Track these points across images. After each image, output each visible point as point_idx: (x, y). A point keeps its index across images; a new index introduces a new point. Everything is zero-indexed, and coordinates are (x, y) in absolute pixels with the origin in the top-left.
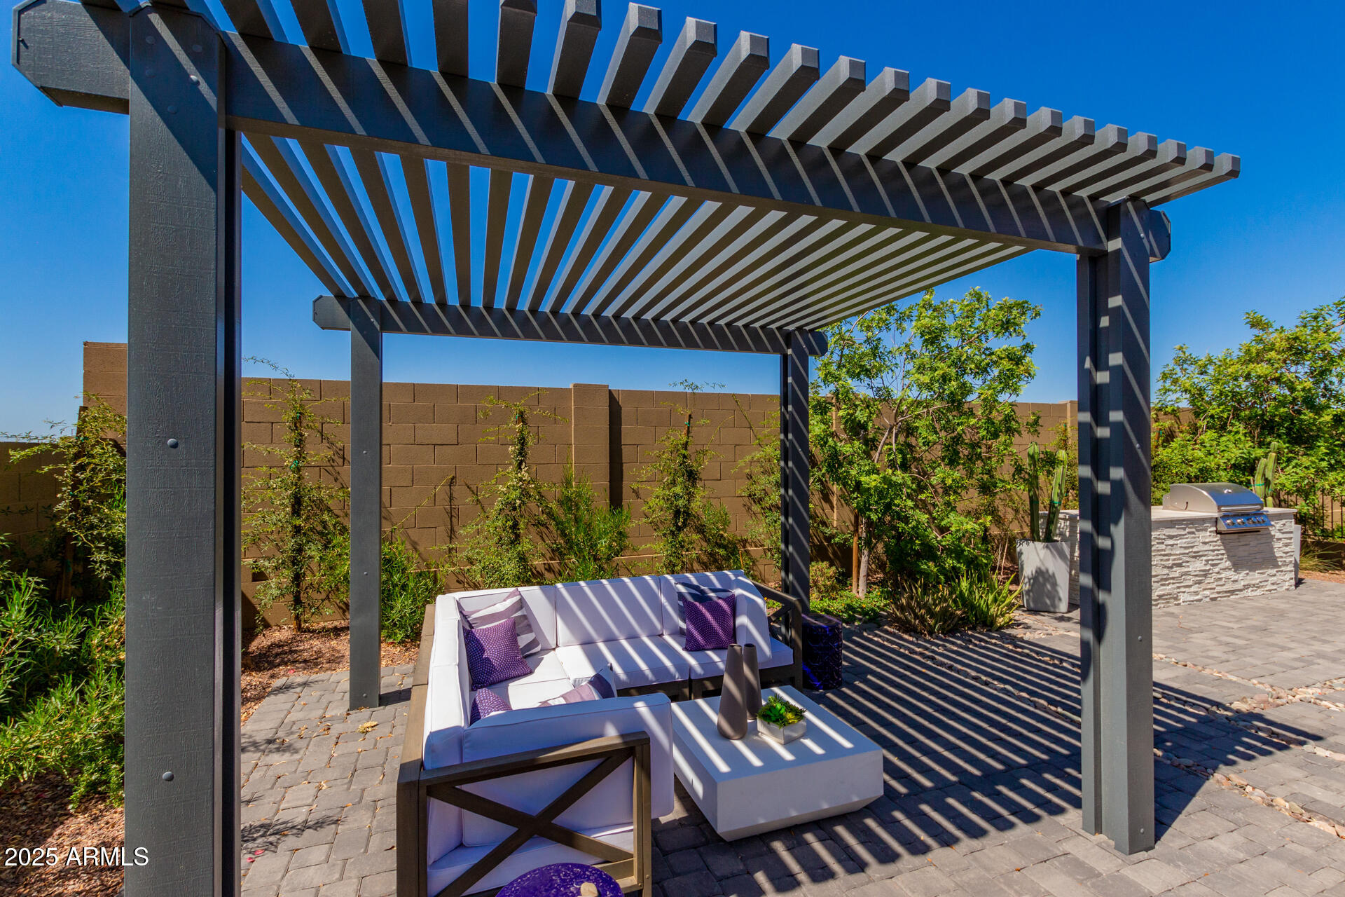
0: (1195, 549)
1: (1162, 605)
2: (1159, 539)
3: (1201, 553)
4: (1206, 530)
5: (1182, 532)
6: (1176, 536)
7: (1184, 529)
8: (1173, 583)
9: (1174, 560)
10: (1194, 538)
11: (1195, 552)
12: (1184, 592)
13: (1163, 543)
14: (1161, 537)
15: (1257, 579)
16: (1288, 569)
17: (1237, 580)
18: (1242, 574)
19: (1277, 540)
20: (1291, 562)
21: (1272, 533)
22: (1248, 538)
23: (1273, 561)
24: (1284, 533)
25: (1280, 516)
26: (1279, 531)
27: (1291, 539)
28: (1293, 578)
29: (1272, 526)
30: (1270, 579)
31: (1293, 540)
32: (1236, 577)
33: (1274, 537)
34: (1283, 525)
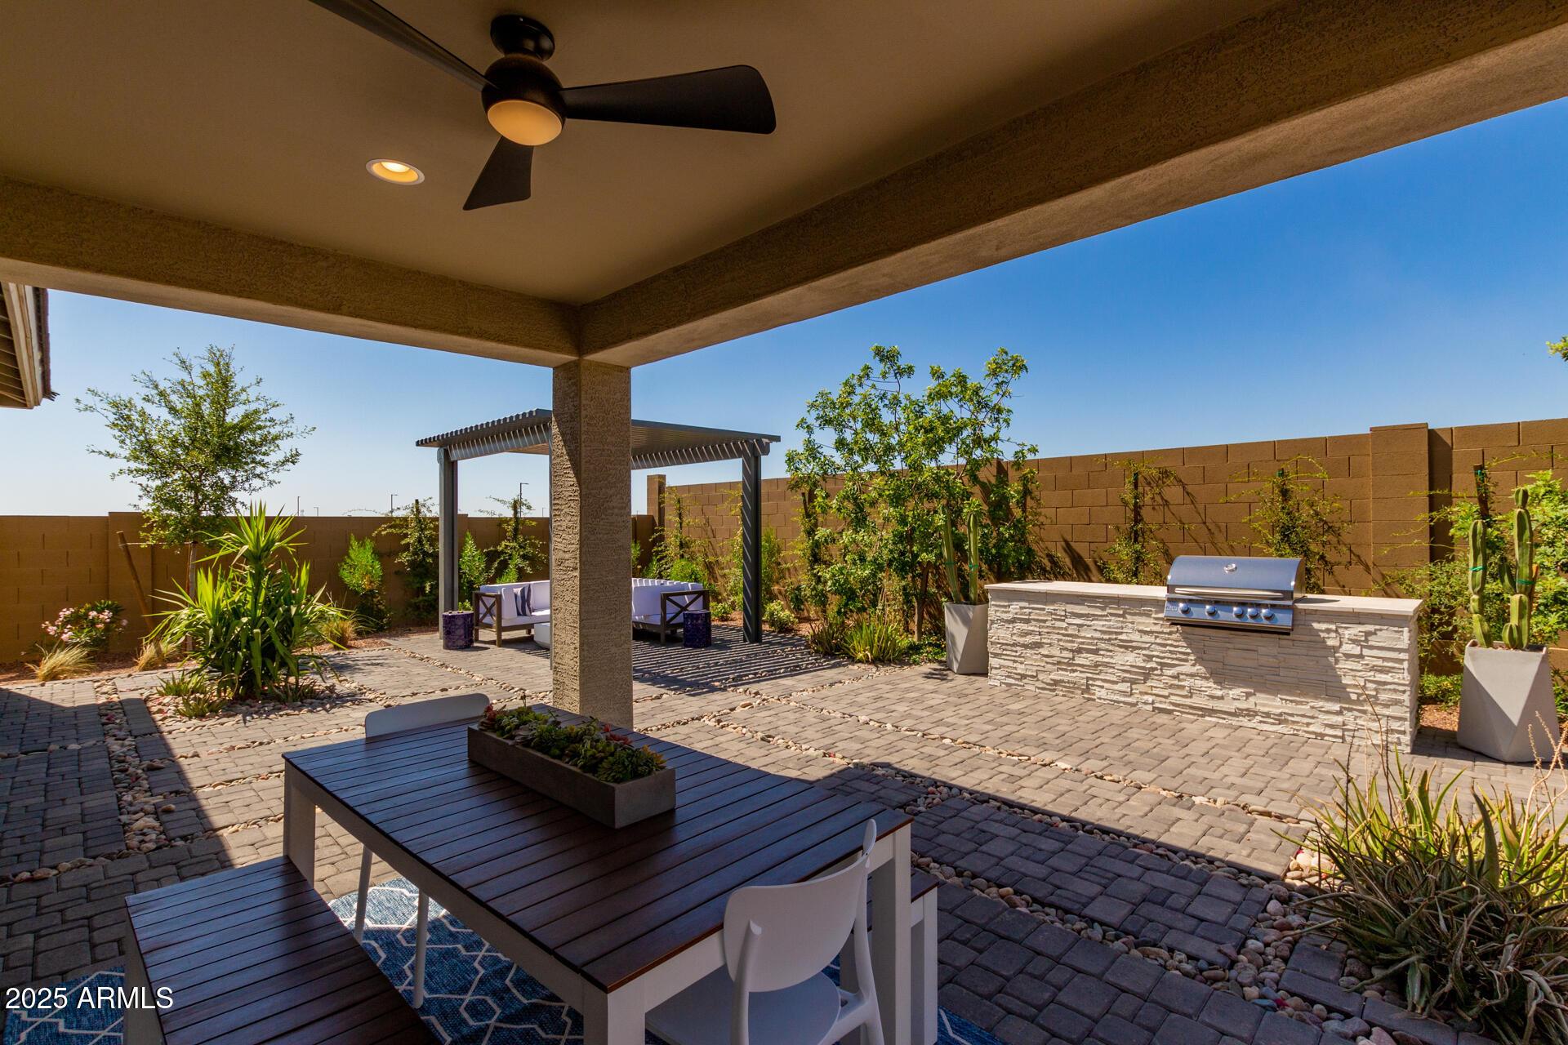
0: (1123, 637)
1: (1061, 693)
2: (1055, 614)
3: (1134, 644)
4: (1149, 616)
5: (1099, 612)
6: (1087, 615)
7: (1103, 609)
8: (1081, 672)
9: (1083, 643)
10: (1122, 622)
11: (1121, 641)
12: (1102, 687)
13: (1064, 621)
14: (1058, 612)
15: (1278, 707)
16: (1387, 712)
17: (1222, 698)
18: (1237, 692)
19: (1348, 656)
20: (1397, 702)
21: (1330, 643)
22: (1254, 640)
23: (1332, 689)
24: (1371, 648)
25: (1356, 617)
26: (1354, 641)
27: (1401, 661)
28: (1404, 733)
29: (1328, 631)
30: (1322, 716)
31: (1406, 665)
32: (1219, 693)
33: (1335, 649)
34: (1368, 634)
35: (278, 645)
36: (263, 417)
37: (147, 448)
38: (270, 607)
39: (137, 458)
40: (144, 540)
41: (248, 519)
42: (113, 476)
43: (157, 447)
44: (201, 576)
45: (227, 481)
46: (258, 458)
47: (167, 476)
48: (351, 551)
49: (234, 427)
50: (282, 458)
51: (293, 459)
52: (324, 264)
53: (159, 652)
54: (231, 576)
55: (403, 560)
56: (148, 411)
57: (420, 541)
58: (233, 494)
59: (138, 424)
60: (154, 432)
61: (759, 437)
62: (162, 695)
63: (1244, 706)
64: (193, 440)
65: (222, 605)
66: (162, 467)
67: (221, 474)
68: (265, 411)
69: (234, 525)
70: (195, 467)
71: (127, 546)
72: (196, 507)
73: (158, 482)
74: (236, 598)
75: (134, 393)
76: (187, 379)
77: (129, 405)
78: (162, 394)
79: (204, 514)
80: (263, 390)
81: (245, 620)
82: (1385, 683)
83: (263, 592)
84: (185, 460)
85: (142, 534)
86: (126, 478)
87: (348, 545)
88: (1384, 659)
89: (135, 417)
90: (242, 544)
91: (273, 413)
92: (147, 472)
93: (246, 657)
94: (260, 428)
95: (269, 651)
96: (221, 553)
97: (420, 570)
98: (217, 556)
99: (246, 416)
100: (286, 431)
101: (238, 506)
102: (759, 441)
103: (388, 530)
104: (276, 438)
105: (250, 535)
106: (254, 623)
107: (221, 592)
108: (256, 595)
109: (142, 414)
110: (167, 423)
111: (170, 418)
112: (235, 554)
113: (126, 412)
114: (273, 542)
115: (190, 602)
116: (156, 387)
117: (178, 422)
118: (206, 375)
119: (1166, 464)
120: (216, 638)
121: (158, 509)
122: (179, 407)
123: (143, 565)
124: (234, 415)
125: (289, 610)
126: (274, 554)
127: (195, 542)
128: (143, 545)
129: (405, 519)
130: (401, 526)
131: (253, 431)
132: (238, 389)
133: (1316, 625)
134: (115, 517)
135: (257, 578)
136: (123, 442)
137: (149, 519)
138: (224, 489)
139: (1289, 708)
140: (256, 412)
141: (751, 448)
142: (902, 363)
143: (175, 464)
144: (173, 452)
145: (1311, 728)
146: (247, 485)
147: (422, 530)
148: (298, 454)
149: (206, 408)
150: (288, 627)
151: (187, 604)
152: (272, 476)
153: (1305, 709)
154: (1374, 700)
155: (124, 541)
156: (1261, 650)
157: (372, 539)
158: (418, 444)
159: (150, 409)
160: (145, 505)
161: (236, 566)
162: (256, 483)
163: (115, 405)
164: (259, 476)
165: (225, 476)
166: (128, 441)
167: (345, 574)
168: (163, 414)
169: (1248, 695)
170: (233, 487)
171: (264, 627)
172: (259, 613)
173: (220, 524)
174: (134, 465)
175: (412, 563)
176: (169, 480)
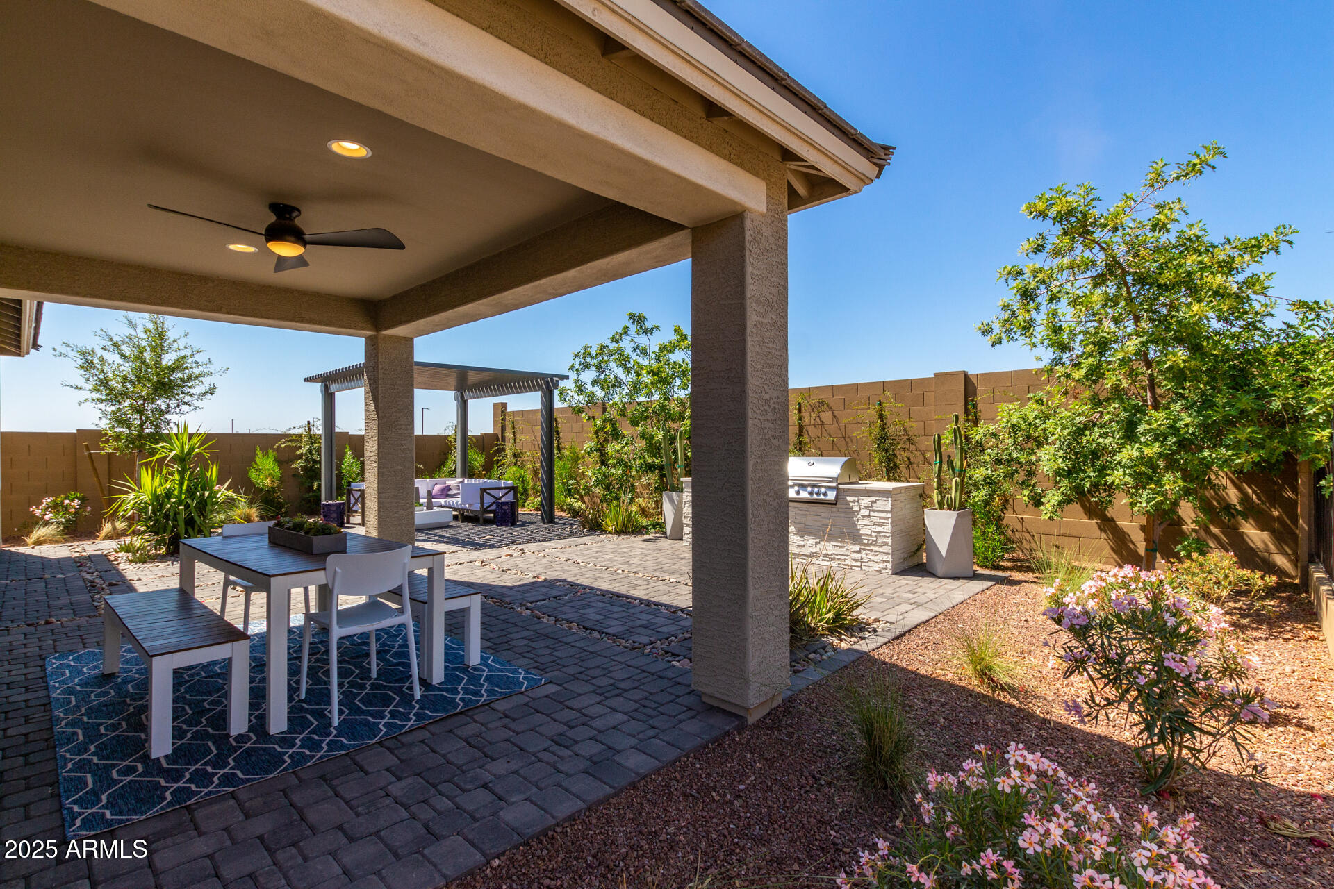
15: (831, 550)
16: (881, 550)
17: (803, 546)
18: (811, 542)
19: (863, 516)
20: (886, 544)
21: (855, 509)
22: (820, 508)
23: (855, 537)
24: (874, 511)
25: (868, 493)
26: (866, 507)
27: (886, 518)
28: (888, 562)
29: (854, 501)
30: (852, 554)
31: (890, 521)
32: (802, 543)
33: (858, 512)
34: (872, 502)
35: (196, 518)
36: (189, 361)
37: (105, 383)
38: (191, 493)
39: (97, 391)
40: (103, 449)
41: (176, 435)
42: (80, 403)
43: (112, 383)
44: (143, 471)
45: (163, 407)
46: (186, 390)
47: (120, 403)
48: (257, 459)
49: (169, 368)
50: (203, 391)
51: (211, 391)
52: (211, 285)
53: (114, 528)
54: (164, 472)
55: (298, 466)
56: (105, 358)
57: (310, 451)
58: (167, 416)
59: (99, 367)
60: (110, 372)
61: (552, 376)
62: (116, 552)
63: (814, 550)
64: (138, 378)
65: (158, 490)
66: (116, 397)
67: (159, 402)
68: (192, 356)
69: (167, 438)
70: (141, 397)
71: (90, 454)
72: (141, 426)
73: (113, 408)
74: (168, 485)
75: (94, 343)
76: (133, 333)
77: (92, 353)
78: (116, 345)
79: (147, 431)
80: (189, 341)
81: (173, 500)
82: (880, 532)
83: (186, 482)
84: (133, 392)
85: (102, 445)
86: (90, 405)
87: (255, 454)
88: (880, 518)
89: (96, 361)
90: (172, 450)
91: (197, 357)
92: (106, 400)
93: (174, 526)
94: (187, 368)
95: (190, 522)
96: (158, 456)
97: (311, 473)
98: (155, 458)
99: (177, 360)
100: (206, 371)
101: (172, 425)
102: (552, 379)
103: (286, 444)
104: (199, 375)
105: (177, 444)
106: (180, 502)
107: (157, 481)
108: (181, 484)
109: (102, 359)
110: (119, 366)
111: (121, 362)
112: (167, 457)
113: (90, 358)
114: (193, 450)
115: (136, 488)
116: (111, 340)
117: (127, 365)
118: (147, 331)
119: (823, 396)
120: (154, 512)
121: (113, 427)
122: (128, 354)
123: (102, 468)
124: (168, 359)
125: (203, 494)
126: (195, 456)
127: (140, 451)
128: (102, 453)
129: (300, 436)
130: (295, 441)
131: (182, 371)
132: (171, 340)
133: (849, 498)
134: (81, 432)
135: (182, 473)
136: (88, 379)
137: (106, 434)
138: (162, 413)
139: (837, 551)
140: (184, 357)
141: (547, 384)
142: (649, 325)
143: (125, 394)
144: (123, 386)
145: (846, 562)
146: (177, 410)
147: (312, 443)
148: (215, 388)
149: (148, 355)
150: (203, 506)
151: (134, 491)
152: (196, 403)
153: (843, 551)
154: (875, 543)
155: (88, 450)
156: (823, 515)
157: (274, 450)
158: (306, 380)
159: (107, 355)
160: (104, 424)
161: (167, 465)
162: (185, 408)
163: (82, 353)
164: (186, 403)
165: (161, 403)
166: (91, 379)
167: (253, 475)
168: (117, 359)
169: (817, 543)
170: (167, 411)
171: (187, 506)
172: (183, 496)
173: (158, 437)
174: (95, 395)
175: (304, 468)
176: (121, 407)
